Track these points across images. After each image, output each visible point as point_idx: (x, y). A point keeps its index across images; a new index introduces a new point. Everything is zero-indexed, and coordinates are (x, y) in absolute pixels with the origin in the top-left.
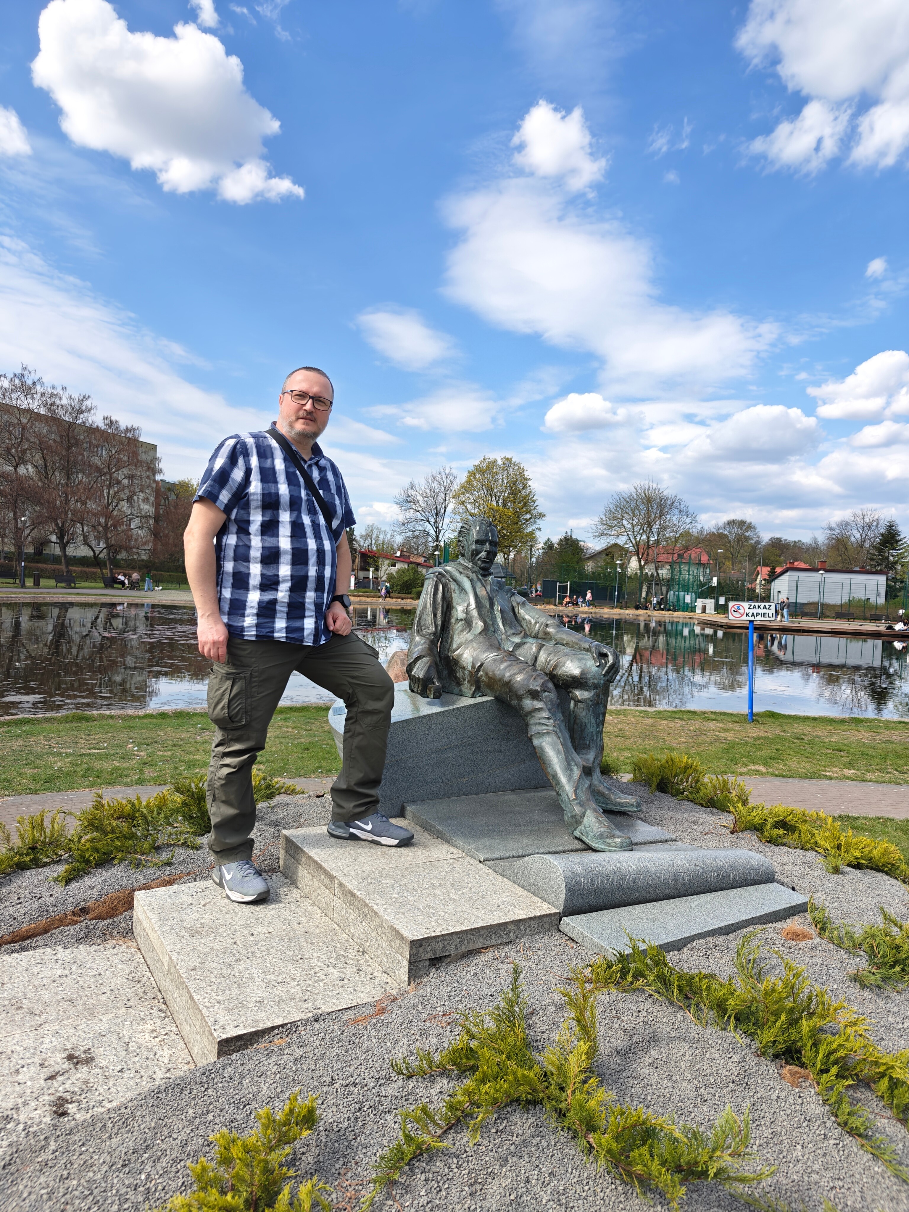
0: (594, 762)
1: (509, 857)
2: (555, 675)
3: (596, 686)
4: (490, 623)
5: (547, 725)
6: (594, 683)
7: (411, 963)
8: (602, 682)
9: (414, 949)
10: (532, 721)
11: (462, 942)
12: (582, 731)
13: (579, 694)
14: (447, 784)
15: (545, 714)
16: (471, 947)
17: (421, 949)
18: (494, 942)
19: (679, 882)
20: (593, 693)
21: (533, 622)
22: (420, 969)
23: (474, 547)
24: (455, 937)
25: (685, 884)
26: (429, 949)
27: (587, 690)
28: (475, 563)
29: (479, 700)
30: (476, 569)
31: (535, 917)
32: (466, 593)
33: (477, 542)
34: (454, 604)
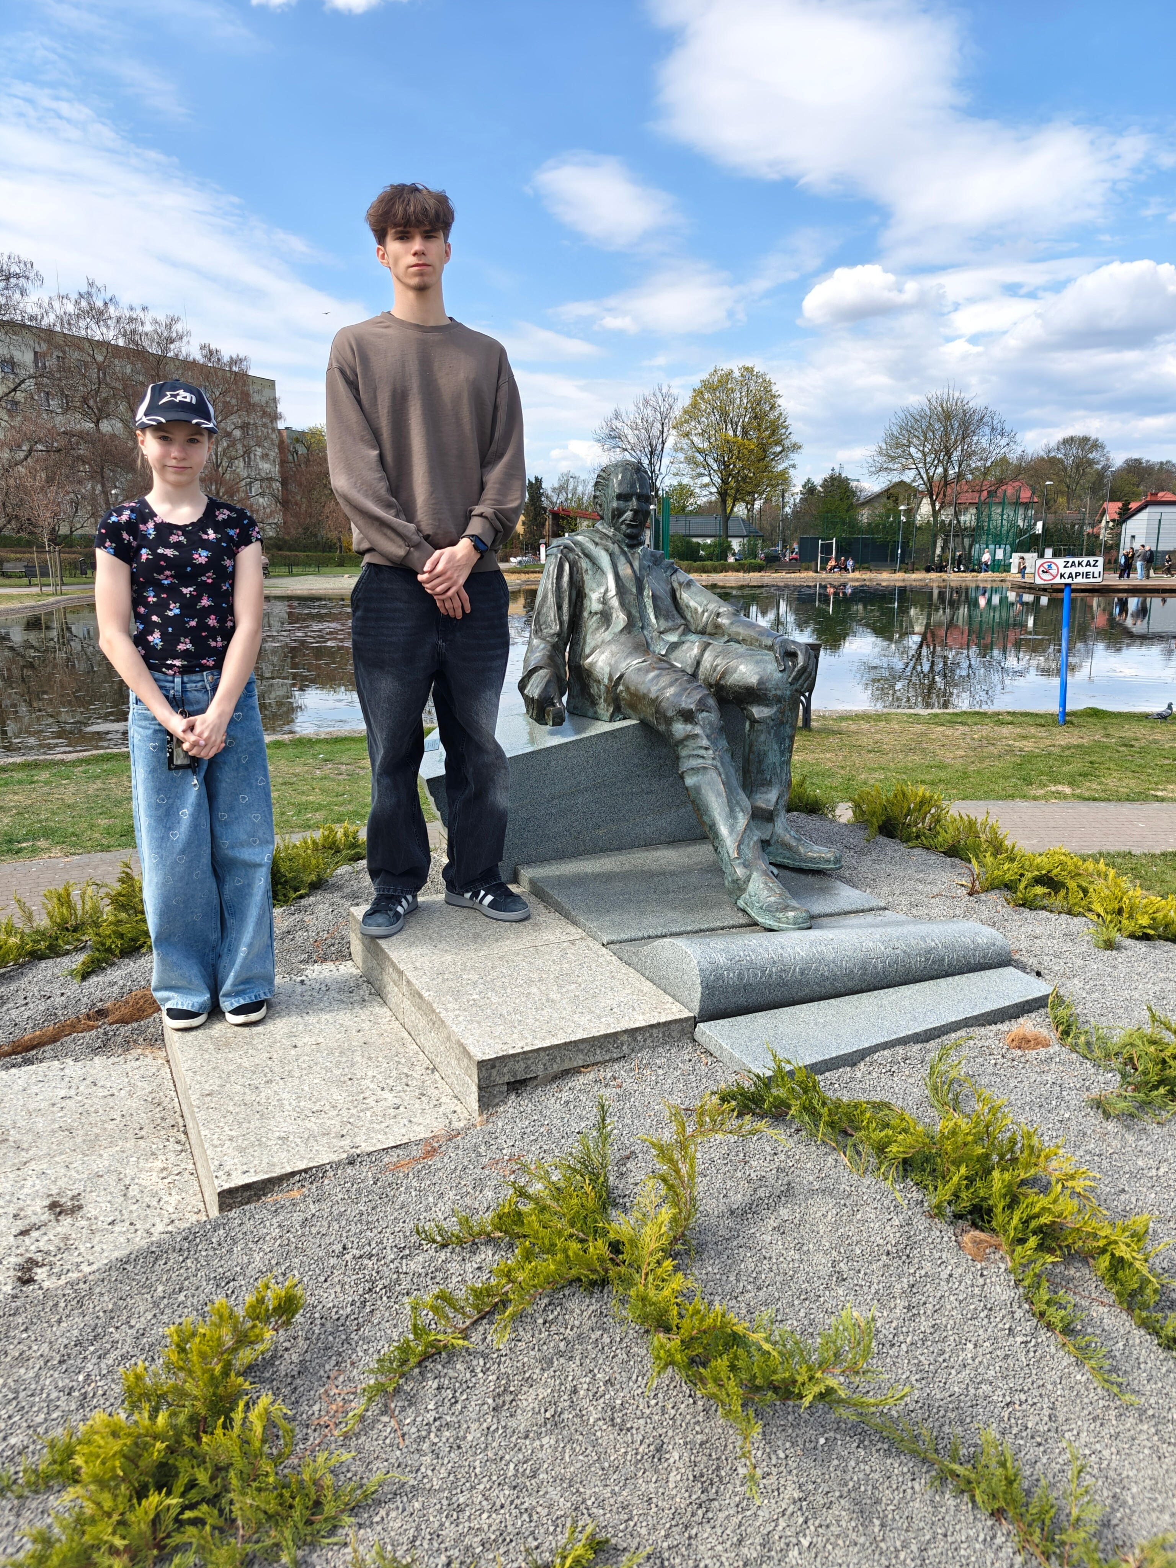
0: (777, 803)
1: (643, 938)
2: (722, 686)
3: (779, 700)
4: (637, 615)
5: (703, 757)
6: (776, 695)
7: (480, 1088)
8: (788, 693)
9: (484, 1072)
10: (684, 753)
11: (554, 1059)
12: (760, 762)
13: (758, 712)
14: (577, 838)
15: (705, 742)
16: (567, 1066)
17: (494, 1072)
18: (599, 1058)
19: (869, 971)
20: (775, 709)
21: (700, 610)
22: (495, 1096)
23: (615, 504)
24: (542, 1054)
25: (877, 973)
26: (505, 1070)
27: (767, 706)
28: (617, 529)
29: (618, 725)
30: (620, 536)
31: (659, 1024)
32: (603, 573)
33: (619, 497)
34: (587, 590)
